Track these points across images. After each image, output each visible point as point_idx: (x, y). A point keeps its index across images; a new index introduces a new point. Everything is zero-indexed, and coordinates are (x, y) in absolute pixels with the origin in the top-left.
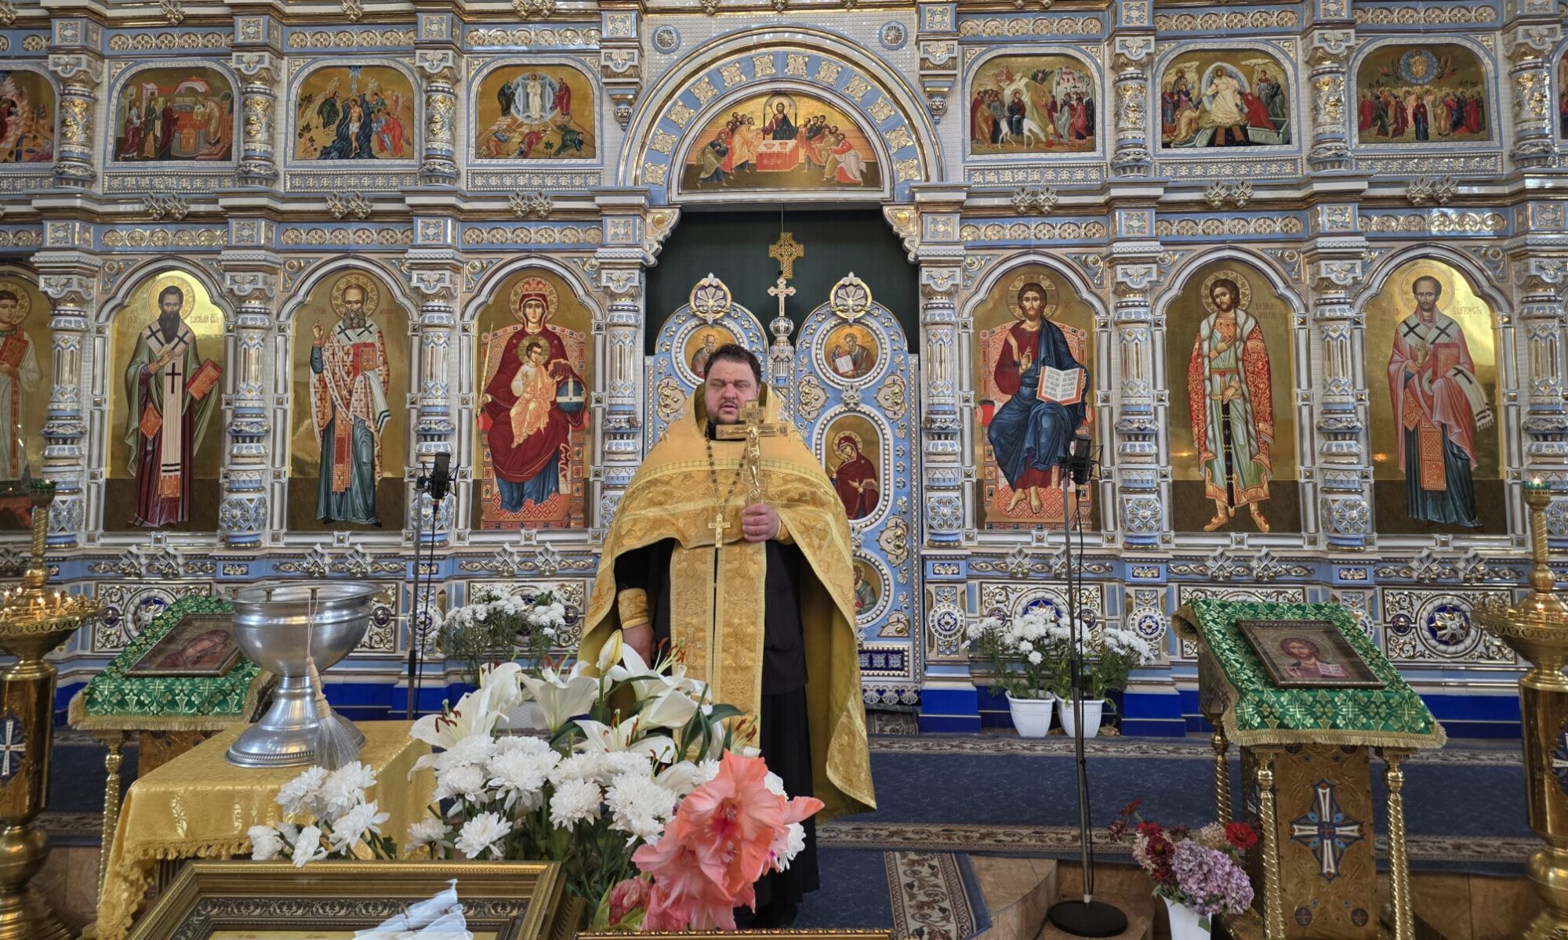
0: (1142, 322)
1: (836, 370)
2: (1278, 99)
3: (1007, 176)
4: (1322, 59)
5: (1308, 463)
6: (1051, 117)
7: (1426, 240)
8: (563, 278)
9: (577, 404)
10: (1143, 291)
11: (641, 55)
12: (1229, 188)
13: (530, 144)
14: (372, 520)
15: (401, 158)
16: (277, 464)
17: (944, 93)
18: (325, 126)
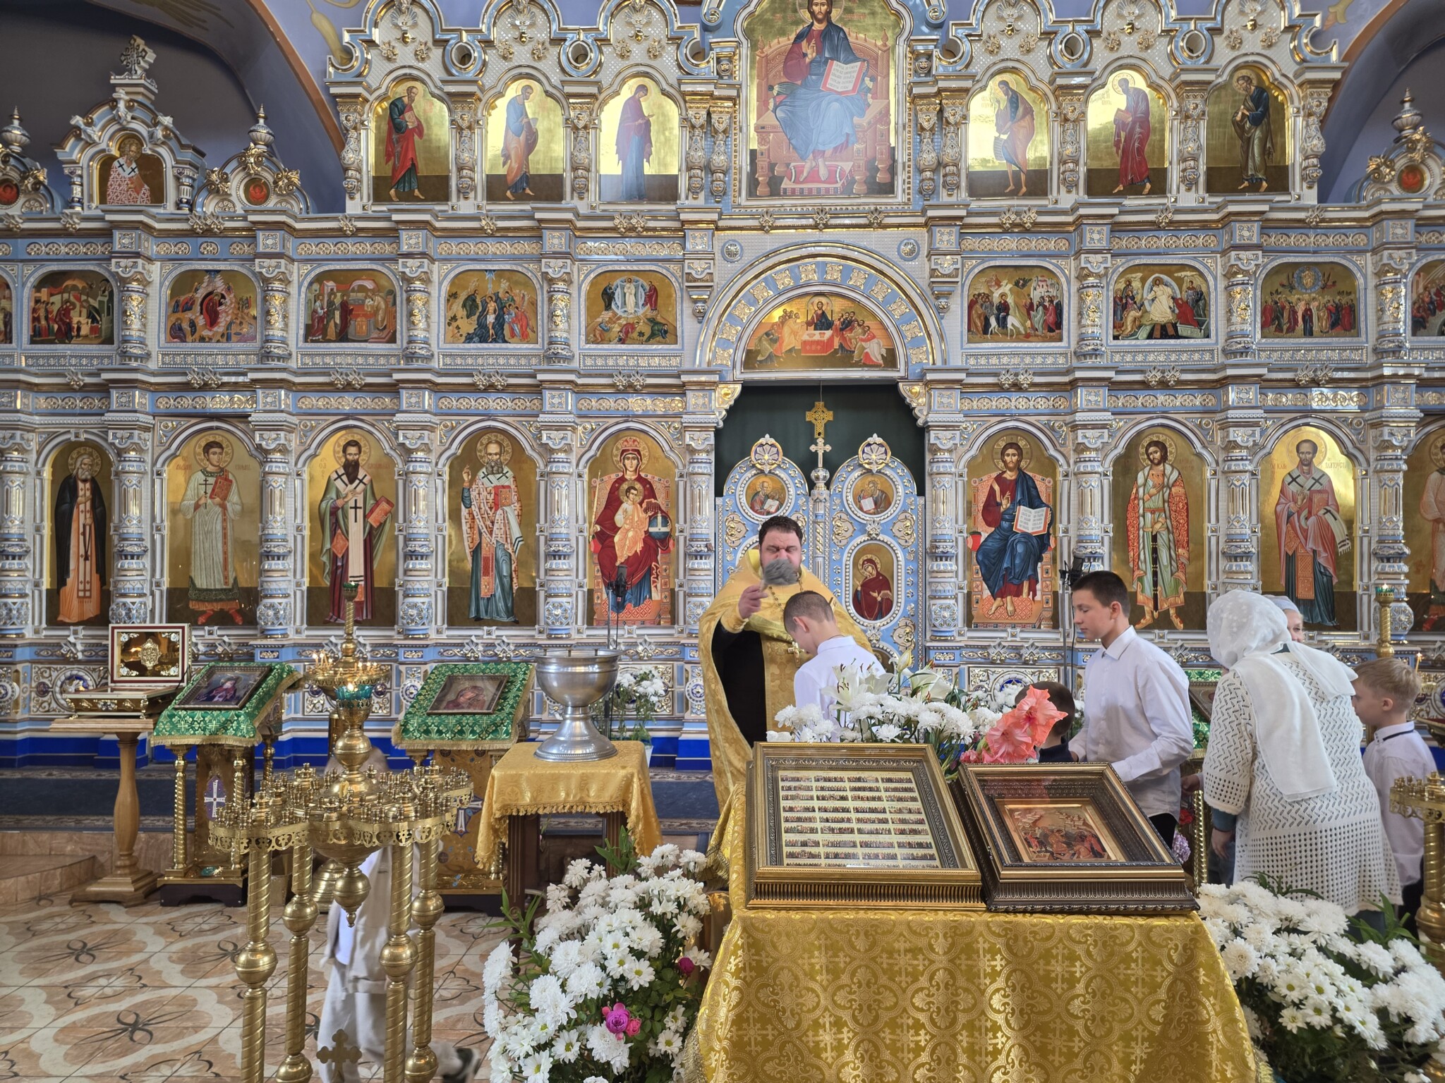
0: (1096, 473)
1: (861, 509)
2: (1201, 303)
3: (994, 361)
4: (1236, 273)
5: (1214, 578)
6: (1029, 314)
7: (1307, 412)
8: (654, 438)
10: (1096, 450)
11: (714, 265)
12: (1163, 372)
13: (627, 333)
14: (512, 619)
15: (528, 343)
16: (439, 576)
17: (948, 295)
18: (468, 317)
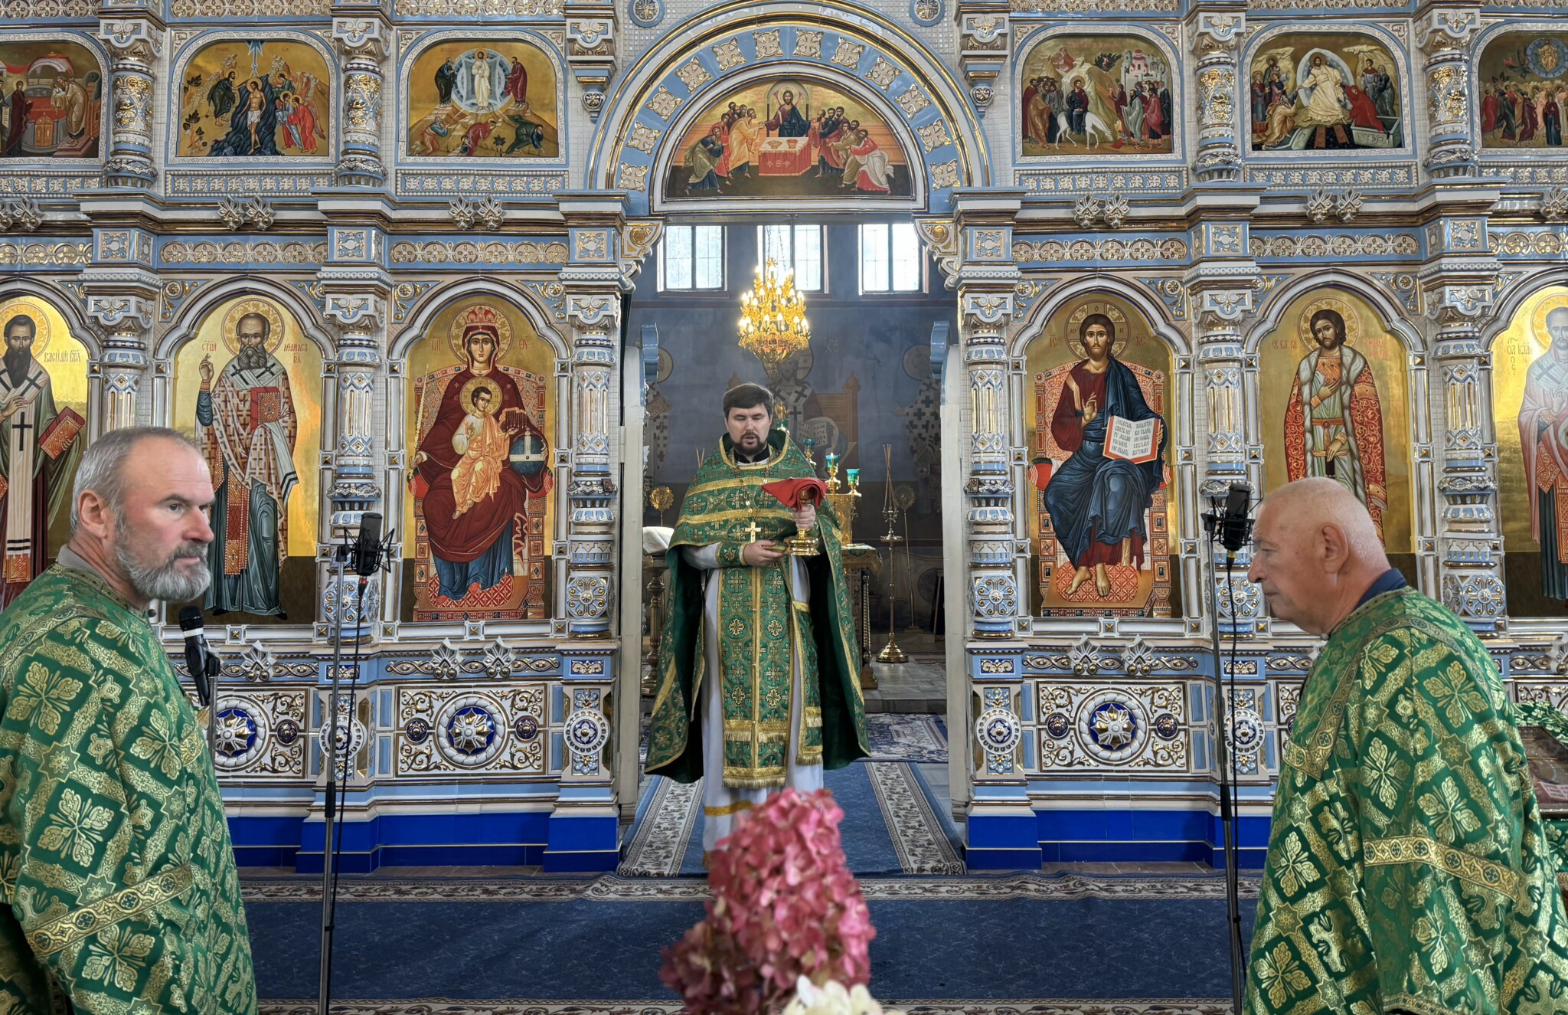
0: (1234, 360)
3: (1066, 183)
4: (1440, 45)
5: (1428, 532)
6: (1119, 111)
8: (520, 307)
9: (535, 463)
10: (1234, 323)
11: (616, 28)
12: (1334, 199)
13: (476, 139)
14: (275, 611)
15: (313, 154)
17: (990, 79)
18: (216, 116)
